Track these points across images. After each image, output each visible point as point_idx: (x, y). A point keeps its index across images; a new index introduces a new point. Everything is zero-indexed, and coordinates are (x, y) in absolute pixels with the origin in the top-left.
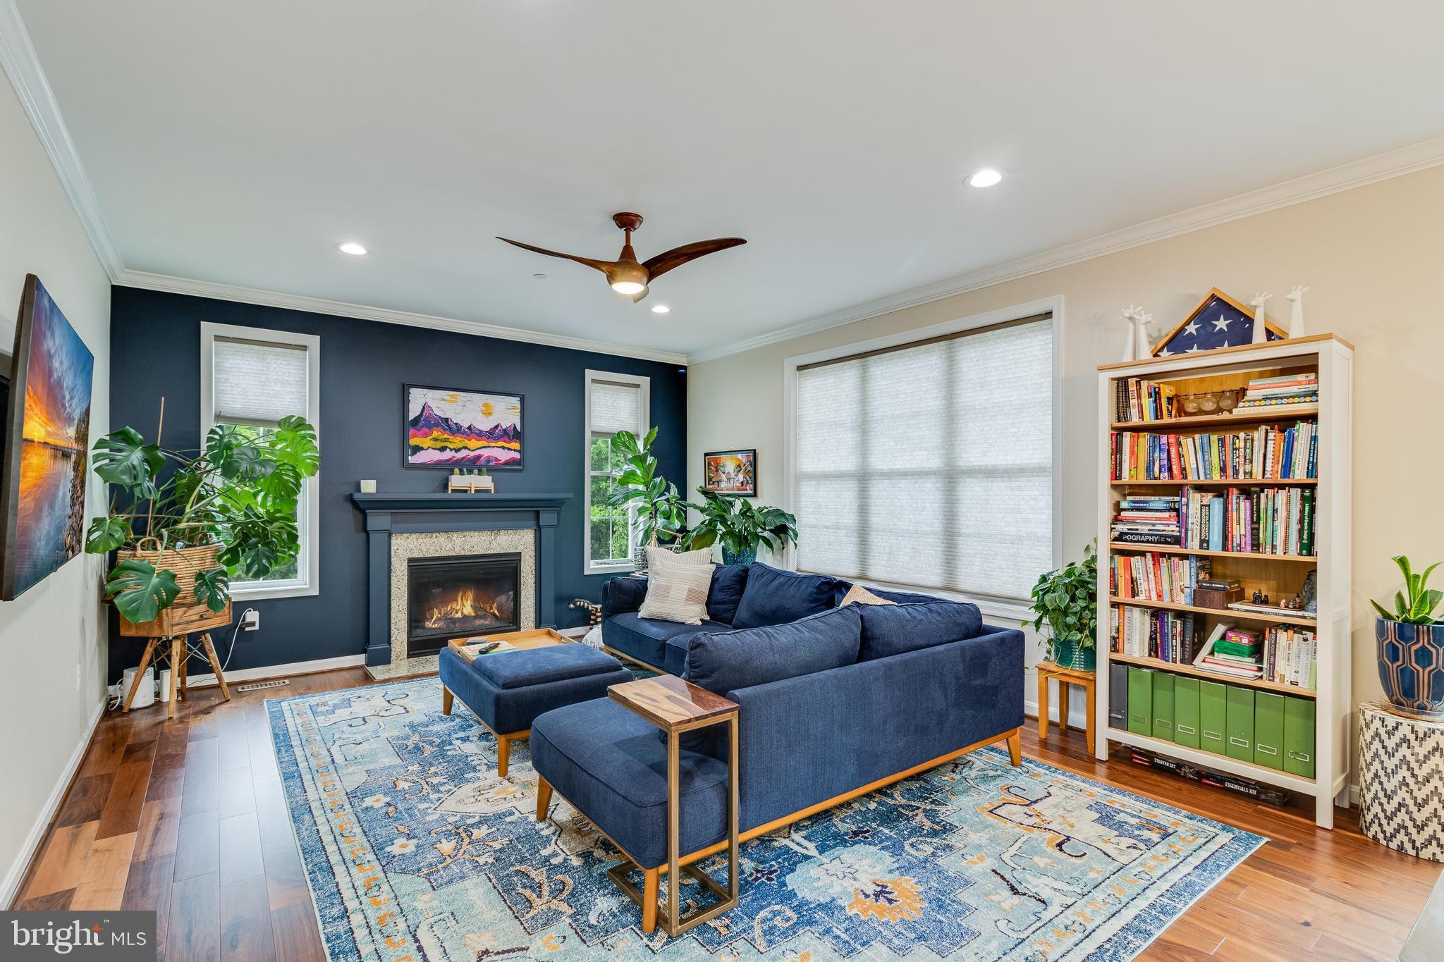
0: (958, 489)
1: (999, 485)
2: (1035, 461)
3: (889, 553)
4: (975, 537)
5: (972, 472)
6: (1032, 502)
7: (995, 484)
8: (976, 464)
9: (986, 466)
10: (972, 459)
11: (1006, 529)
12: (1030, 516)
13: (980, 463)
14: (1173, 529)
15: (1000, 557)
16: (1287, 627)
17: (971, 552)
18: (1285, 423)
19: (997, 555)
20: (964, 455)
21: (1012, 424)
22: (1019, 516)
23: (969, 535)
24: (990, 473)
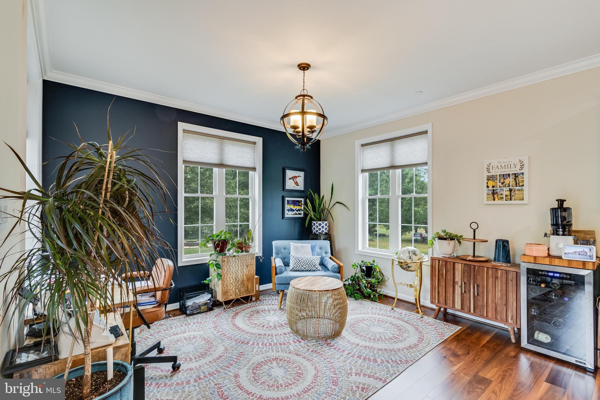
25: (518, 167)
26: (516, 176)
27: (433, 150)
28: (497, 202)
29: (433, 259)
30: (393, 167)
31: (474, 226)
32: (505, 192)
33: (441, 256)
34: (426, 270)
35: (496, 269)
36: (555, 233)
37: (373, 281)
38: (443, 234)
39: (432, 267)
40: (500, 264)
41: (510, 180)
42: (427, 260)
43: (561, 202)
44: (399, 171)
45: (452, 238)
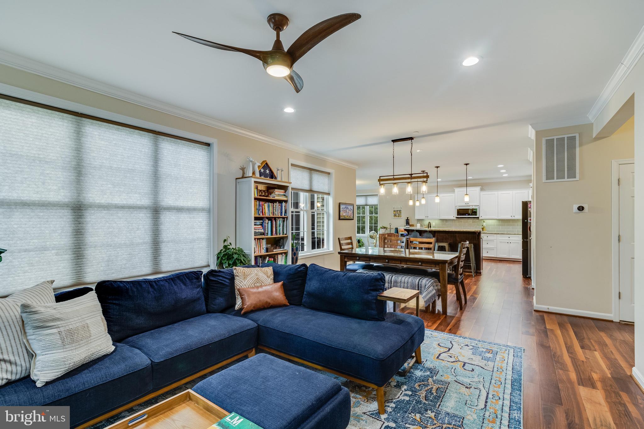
0: (162, 217)
1: (184, 217)
2: (200, 206)
3: (108, 261)
4: (172, 242)
5: (169, 209)
6: (199, 224)
7: (182, 215)
8: (172, 205)
9: (178, 206)
10: (170, 202)
11: (188, 236)
12: (198, 230)
13: (175, 205)
14: (262, 231)
15: (185, 250)
16: (279, 254)
17: (170, 250)
18: (281, 202)
19: (183, 249)
20: (165, 200)
21: (190, 188)
22: (194, 230)
23: (169, 242)
24: (180, 210)
25: (400, 209)
26: (400, 211)
27: (380, 201)
28: (396, 218)
29: (380, 234)
30: (367, 205)
31: (390, 224)
32: (398, 215)
33: (382, 233)
34: (378, 239)
35: (395, 235)
36: (407, 225)
37: (361, 244)
38: (382, 227)
39: (380, 237)
40: (396, 234)
41: (399, 212)
42: (378, 236)
43: (408, 218)
44: (368, 207)
45: (385, 228)
